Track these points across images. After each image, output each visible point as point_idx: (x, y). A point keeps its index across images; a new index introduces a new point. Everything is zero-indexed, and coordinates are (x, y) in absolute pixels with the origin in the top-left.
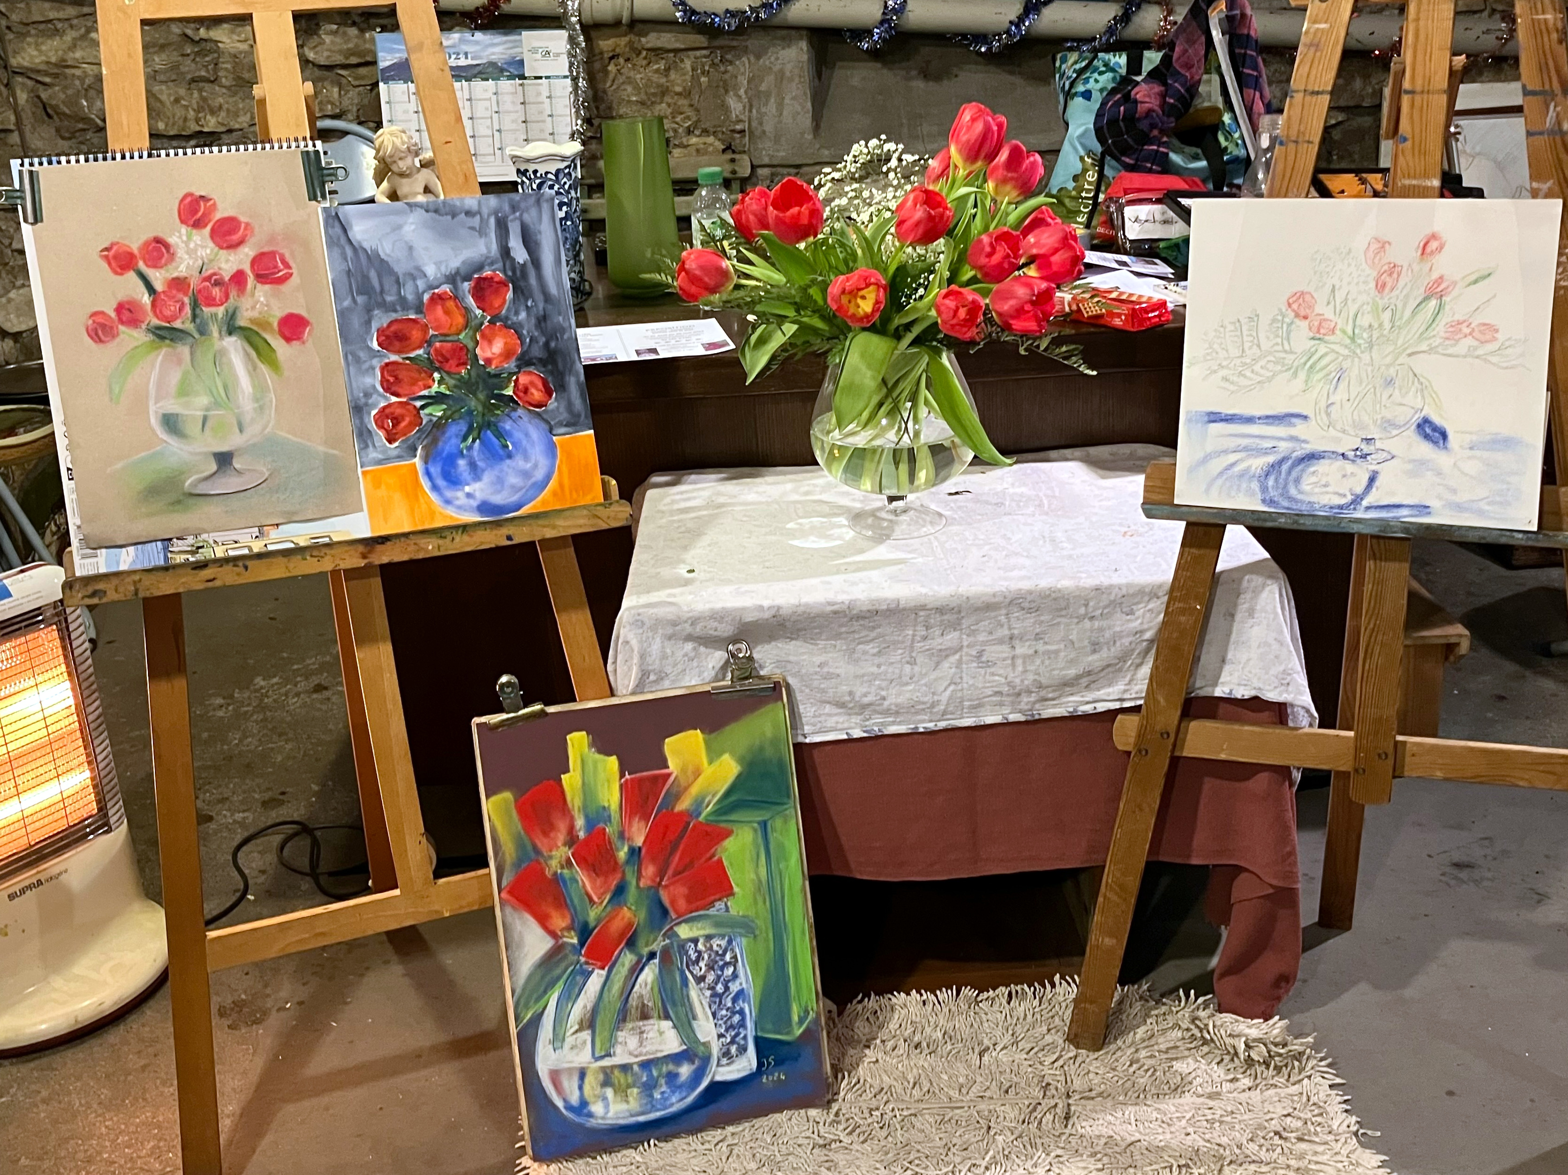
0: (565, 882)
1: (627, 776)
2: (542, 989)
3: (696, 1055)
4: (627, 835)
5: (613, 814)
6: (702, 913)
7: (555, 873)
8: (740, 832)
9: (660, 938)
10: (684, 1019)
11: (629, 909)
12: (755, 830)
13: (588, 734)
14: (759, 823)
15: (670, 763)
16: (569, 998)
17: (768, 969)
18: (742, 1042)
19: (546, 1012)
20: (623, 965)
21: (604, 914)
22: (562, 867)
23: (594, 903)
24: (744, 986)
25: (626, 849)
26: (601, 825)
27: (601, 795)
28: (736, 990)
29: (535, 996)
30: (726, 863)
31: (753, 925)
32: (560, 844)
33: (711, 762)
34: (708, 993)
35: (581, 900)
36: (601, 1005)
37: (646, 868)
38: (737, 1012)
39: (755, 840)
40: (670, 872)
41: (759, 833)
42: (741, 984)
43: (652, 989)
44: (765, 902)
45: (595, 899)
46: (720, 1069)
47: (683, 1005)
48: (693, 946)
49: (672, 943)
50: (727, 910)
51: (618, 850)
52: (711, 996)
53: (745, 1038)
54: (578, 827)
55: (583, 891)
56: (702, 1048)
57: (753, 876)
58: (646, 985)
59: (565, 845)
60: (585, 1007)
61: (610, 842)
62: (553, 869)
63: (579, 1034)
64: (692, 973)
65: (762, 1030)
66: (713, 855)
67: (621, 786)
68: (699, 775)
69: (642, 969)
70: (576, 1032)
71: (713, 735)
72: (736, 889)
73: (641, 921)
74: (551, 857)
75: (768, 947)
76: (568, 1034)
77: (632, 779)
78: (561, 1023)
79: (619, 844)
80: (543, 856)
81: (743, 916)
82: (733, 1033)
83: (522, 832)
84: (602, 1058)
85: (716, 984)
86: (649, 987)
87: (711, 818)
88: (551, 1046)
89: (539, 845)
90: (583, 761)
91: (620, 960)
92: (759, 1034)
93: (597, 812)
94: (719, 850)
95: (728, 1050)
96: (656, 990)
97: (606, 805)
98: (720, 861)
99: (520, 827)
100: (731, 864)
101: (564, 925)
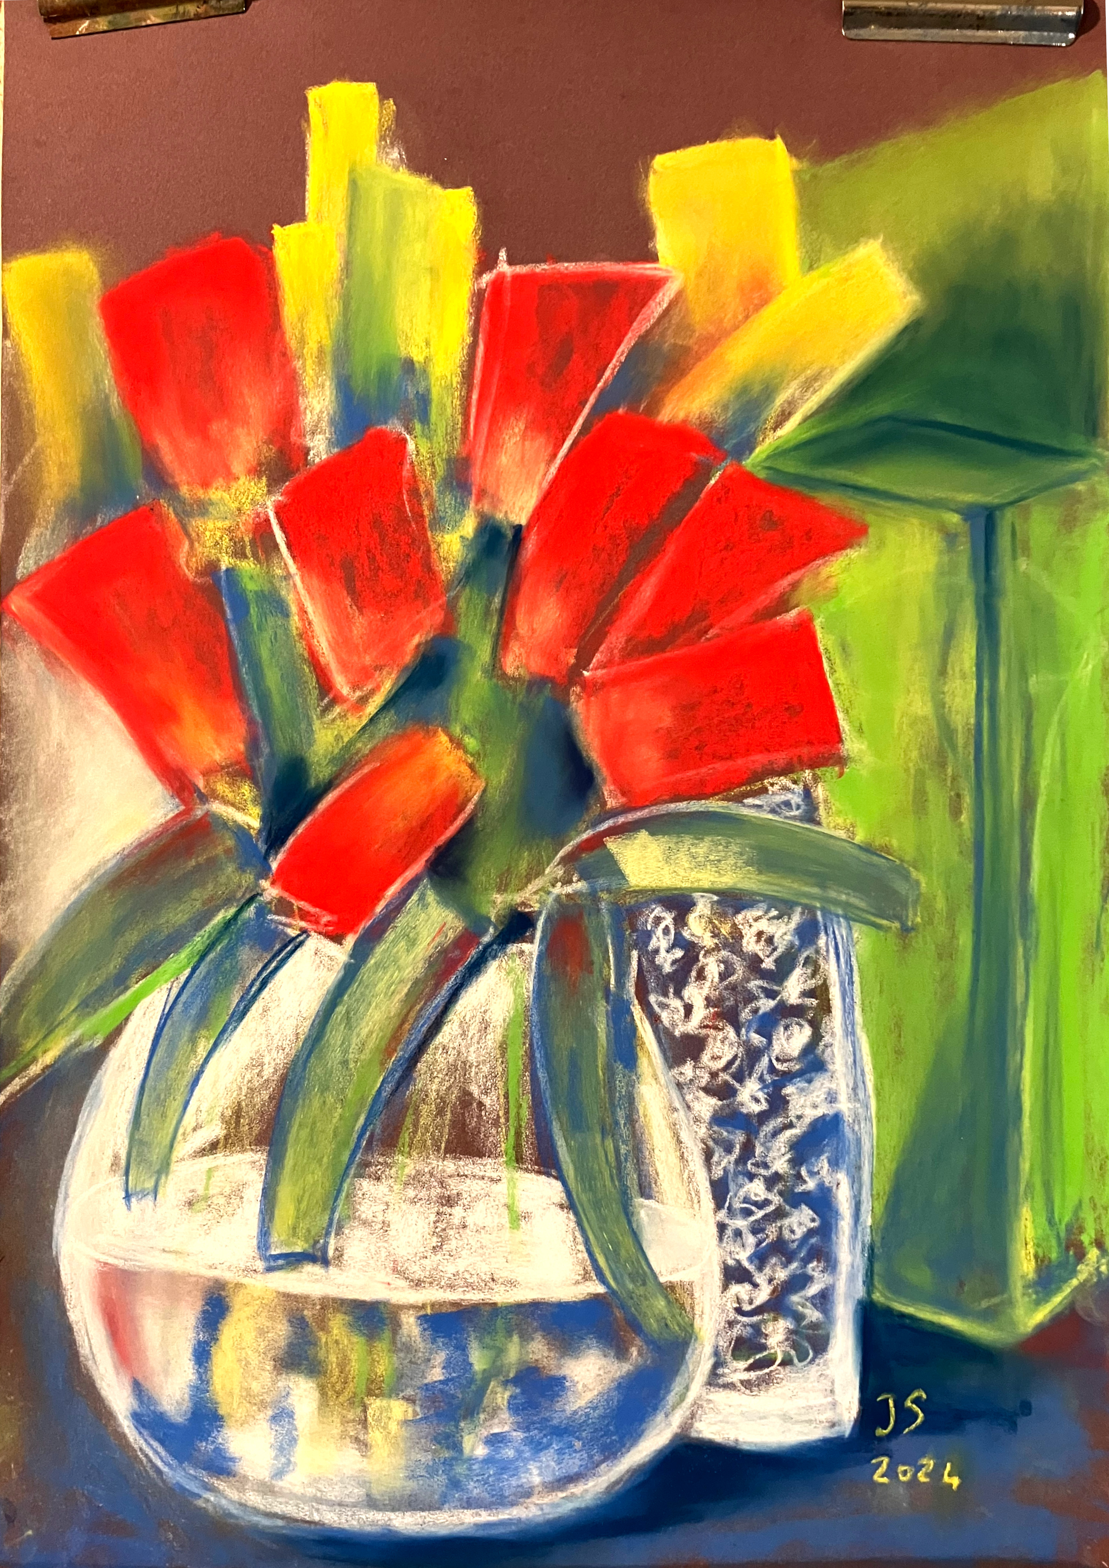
0: (240, 603)
1: (504, 267)
2: (113, 965)
3: (636, 1326)
4: (476, 476)
5: (435, 393)
6: (714, 805)
7: (212, 568)
8: (891, 534)
9: (554, 870)
10: (607, 1183)
11: (458, 744)
12: (950, 538)
13: (384, 94)
14: (969, 513)
15: (662, 243)
16: (202, 1019)
17: (939, 1063)
18: (813, 1315)
19: (115, 1054)
20: (412, 943)
21: (364, 747)
22: (239, 553)
23: (337, 699)
24: (844, 1106)
25: (469, 526)
26: (394, 426)
27: (402, 322)
28: (811, 1114)
29: (83, 989)
30: (825, 641)
31: (901, 887)
32: (238, 468)
33: (811, 262)
34: (707, 1105)
35: (292, 679)
36: (316, 1070)
37: (533, 609)
38: (806, 1199)
39: (945, 572)
40: (616, 639)
41: (964, 546)
42: (832, 1098)
43: (503, 1048)
44: (956, 811)
45: (341, 683)
46: (720, 1397)
47: (609, 1130)
48: (668, 919)
49: (593, 895)
50: (811, 815)
51: (439, 523)
52: (718, 1119)
53: (824, 1300)
54: (308, 419)
55: (300, 648)
56: (661, 1304)
57: (922, 707)
58: (485, 1026)
59: (255, 471)
60: (257, 1064)
61: (415, 493)
62: (206, 550)
63: (219, 1159)
64: (654, 1019)
65: (897, 1285)
66: (783, 604)
67: (478, 297)
68: (764, 302)
69: (476, 968)
70: (213, 1147)
71: (832, 167)
72: (852, 745)
73: (495, 797)
74: (203, 508)
75: (947, 979)
76: (183, 1149)
77: (517, 278)
78: (161, 1102)
79: (446, 502)
80: (175, 498)
81: (867, 849)
82: (782, 1275)
83: (115, 400)
84: (293, 1261)
85: (740, 1077)
86: (493, 1038)
87: (791, 467)
88: (117, 1181)
89: (167, 454)
90: (353, 185)
91: (401, 921)
92: (877, 1296)
93: (384, 376)
94: (806, 585)
95: (757, 1329)
96: (518, 1052)
97: (418, 357)
98: (805, 627)
99: (108, 381)
100: (844, 648)
101: (218, 756)
